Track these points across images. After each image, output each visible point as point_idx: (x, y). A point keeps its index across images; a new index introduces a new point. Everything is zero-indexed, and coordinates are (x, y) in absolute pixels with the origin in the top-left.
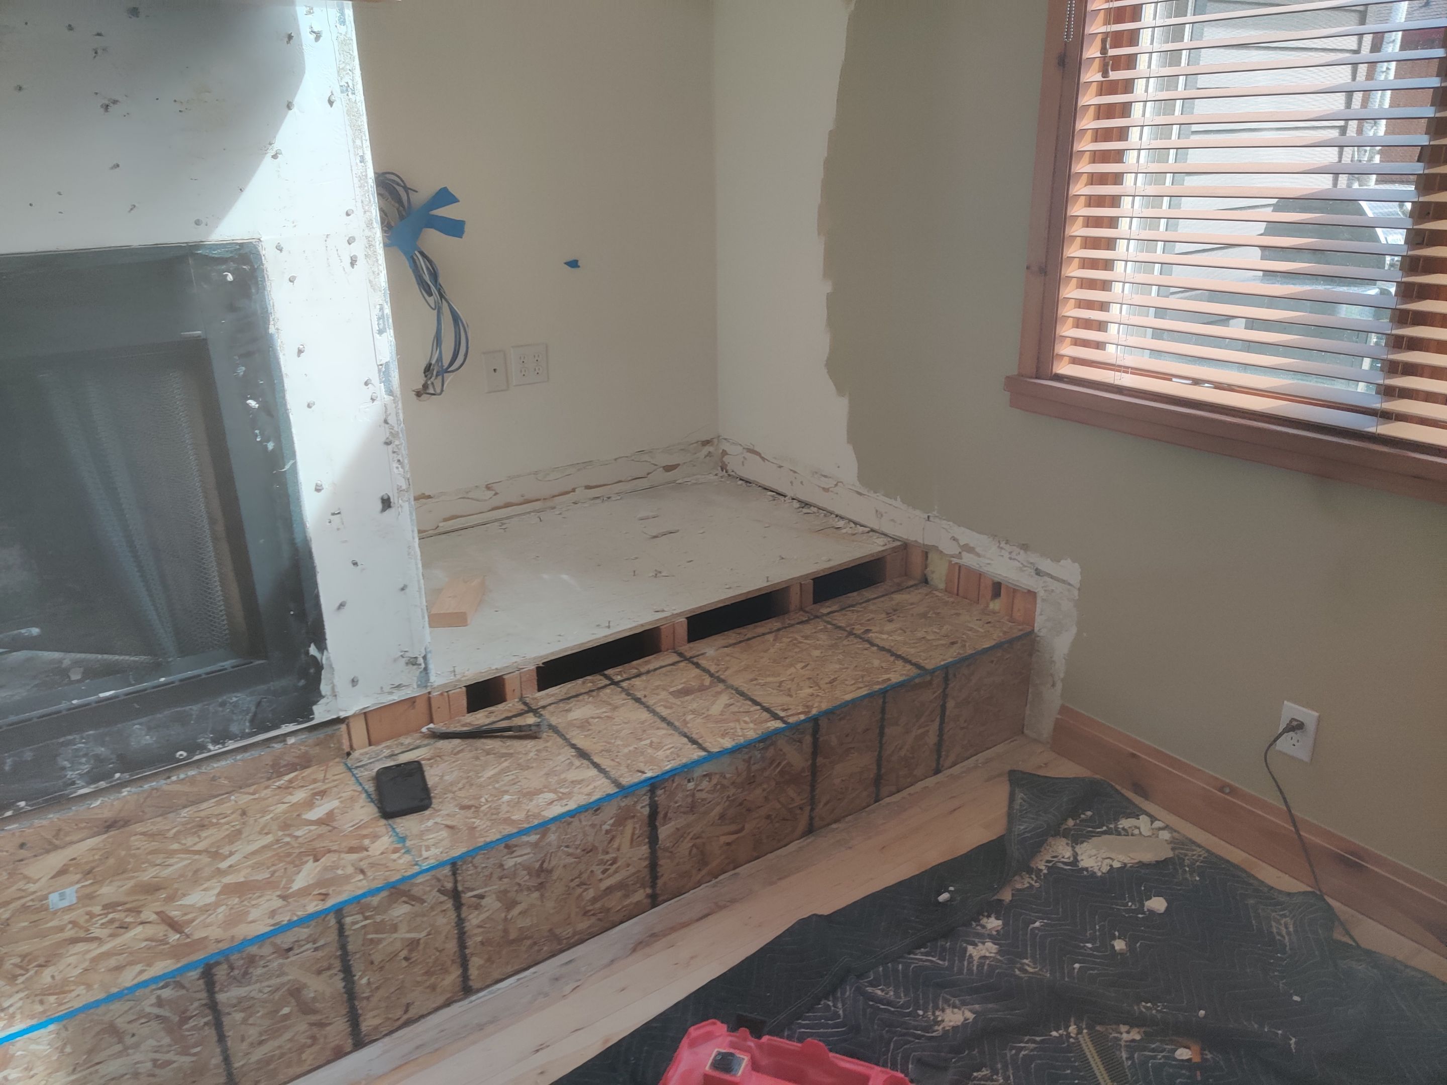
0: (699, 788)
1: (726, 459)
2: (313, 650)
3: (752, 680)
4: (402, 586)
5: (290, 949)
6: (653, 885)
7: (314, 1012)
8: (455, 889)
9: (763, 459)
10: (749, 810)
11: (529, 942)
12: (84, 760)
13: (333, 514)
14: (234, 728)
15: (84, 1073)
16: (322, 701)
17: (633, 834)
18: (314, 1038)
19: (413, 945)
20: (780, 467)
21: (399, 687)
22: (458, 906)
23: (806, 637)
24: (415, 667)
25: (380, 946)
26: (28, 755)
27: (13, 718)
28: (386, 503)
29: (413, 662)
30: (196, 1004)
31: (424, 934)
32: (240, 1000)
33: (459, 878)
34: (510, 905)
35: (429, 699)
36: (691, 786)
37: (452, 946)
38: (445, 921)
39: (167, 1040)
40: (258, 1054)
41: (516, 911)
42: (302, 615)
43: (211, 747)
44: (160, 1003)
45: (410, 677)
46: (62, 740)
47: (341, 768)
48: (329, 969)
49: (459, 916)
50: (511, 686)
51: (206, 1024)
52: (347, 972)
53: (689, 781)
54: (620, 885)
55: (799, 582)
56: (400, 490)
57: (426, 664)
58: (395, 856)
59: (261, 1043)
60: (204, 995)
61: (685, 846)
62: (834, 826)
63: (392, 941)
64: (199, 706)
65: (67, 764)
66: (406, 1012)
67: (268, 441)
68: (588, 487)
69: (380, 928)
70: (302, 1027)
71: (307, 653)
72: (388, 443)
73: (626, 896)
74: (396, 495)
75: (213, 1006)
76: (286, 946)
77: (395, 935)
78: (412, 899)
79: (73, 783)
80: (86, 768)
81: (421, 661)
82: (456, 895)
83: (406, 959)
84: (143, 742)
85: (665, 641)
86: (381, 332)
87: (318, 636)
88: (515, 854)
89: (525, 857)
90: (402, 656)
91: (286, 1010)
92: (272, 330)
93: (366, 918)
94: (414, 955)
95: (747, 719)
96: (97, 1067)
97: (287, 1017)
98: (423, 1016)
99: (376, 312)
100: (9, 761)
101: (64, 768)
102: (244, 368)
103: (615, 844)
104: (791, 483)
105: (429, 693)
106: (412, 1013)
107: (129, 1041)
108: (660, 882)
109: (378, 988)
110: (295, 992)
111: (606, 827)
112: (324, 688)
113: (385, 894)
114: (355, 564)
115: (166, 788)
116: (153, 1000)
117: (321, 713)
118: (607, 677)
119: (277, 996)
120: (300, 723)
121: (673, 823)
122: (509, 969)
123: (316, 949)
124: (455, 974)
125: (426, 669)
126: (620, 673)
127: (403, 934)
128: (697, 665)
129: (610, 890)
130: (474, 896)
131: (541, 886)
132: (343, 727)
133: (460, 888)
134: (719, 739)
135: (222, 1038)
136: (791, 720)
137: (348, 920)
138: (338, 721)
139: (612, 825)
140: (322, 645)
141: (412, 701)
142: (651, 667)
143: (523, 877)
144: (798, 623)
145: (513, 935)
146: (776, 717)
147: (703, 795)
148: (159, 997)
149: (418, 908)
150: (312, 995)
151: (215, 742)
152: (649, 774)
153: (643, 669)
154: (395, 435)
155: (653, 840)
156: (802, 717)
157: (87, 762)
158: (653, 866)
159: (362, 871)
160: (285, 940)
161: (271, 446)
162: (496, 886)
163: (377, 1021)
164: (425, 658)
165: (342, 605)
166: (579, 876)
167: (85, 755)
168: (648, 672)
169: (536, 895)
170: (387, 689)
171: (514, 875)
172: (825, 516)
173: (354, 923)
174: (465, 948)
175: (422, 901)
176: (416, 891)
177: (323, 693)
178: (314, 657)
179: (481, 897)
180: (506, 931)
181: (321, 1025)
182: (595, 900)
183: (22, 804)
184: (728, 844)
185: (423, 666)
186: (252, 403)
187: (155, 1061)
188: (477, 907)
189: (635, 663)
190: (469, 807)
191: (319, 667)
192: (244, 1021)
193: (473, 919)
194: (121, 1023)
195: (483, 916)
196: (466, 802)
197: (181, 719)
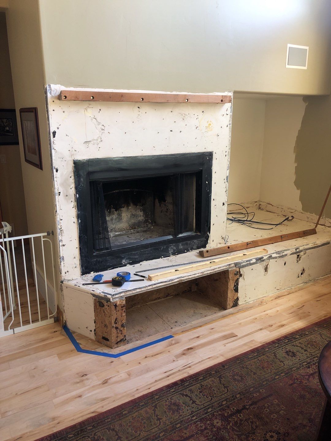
1: (260, 206)
2: (208, 233)
4: (223, 222)
9: (273, 206)
13: (215, 205)
14: (194, 247)
16: (208, 245)
21: (220, 243)
26: (165, 247)
28: (223, 204)
42: (207, 226)
45: (222, 241)
46: (170, 245)
64: (190, 242)
72: (226, 192)
74: (225, 203)
79: (170, 254)
80: (172, 251)
81: (224, 238)
84: (181, 248)
87: (209, 230)
90: (221, 236)
92: (212, 168)
99: (228, 166)
100: (162, 248)
101: (169, 251)
102: (207, 176)
112: (209, 241)
114: (217, 216)
117: (207, 247)
120: (204, 248)
125: (225, 240)
151: (191, 250)
154: (227, 190)
161: (208, 191)
165: (214, 224)
167: (173, 249)
170: (218, 243)
178: (208, 235)
183: (163, 257)
186: (207, 182)
191: (208, 237)
197: (187, 244)
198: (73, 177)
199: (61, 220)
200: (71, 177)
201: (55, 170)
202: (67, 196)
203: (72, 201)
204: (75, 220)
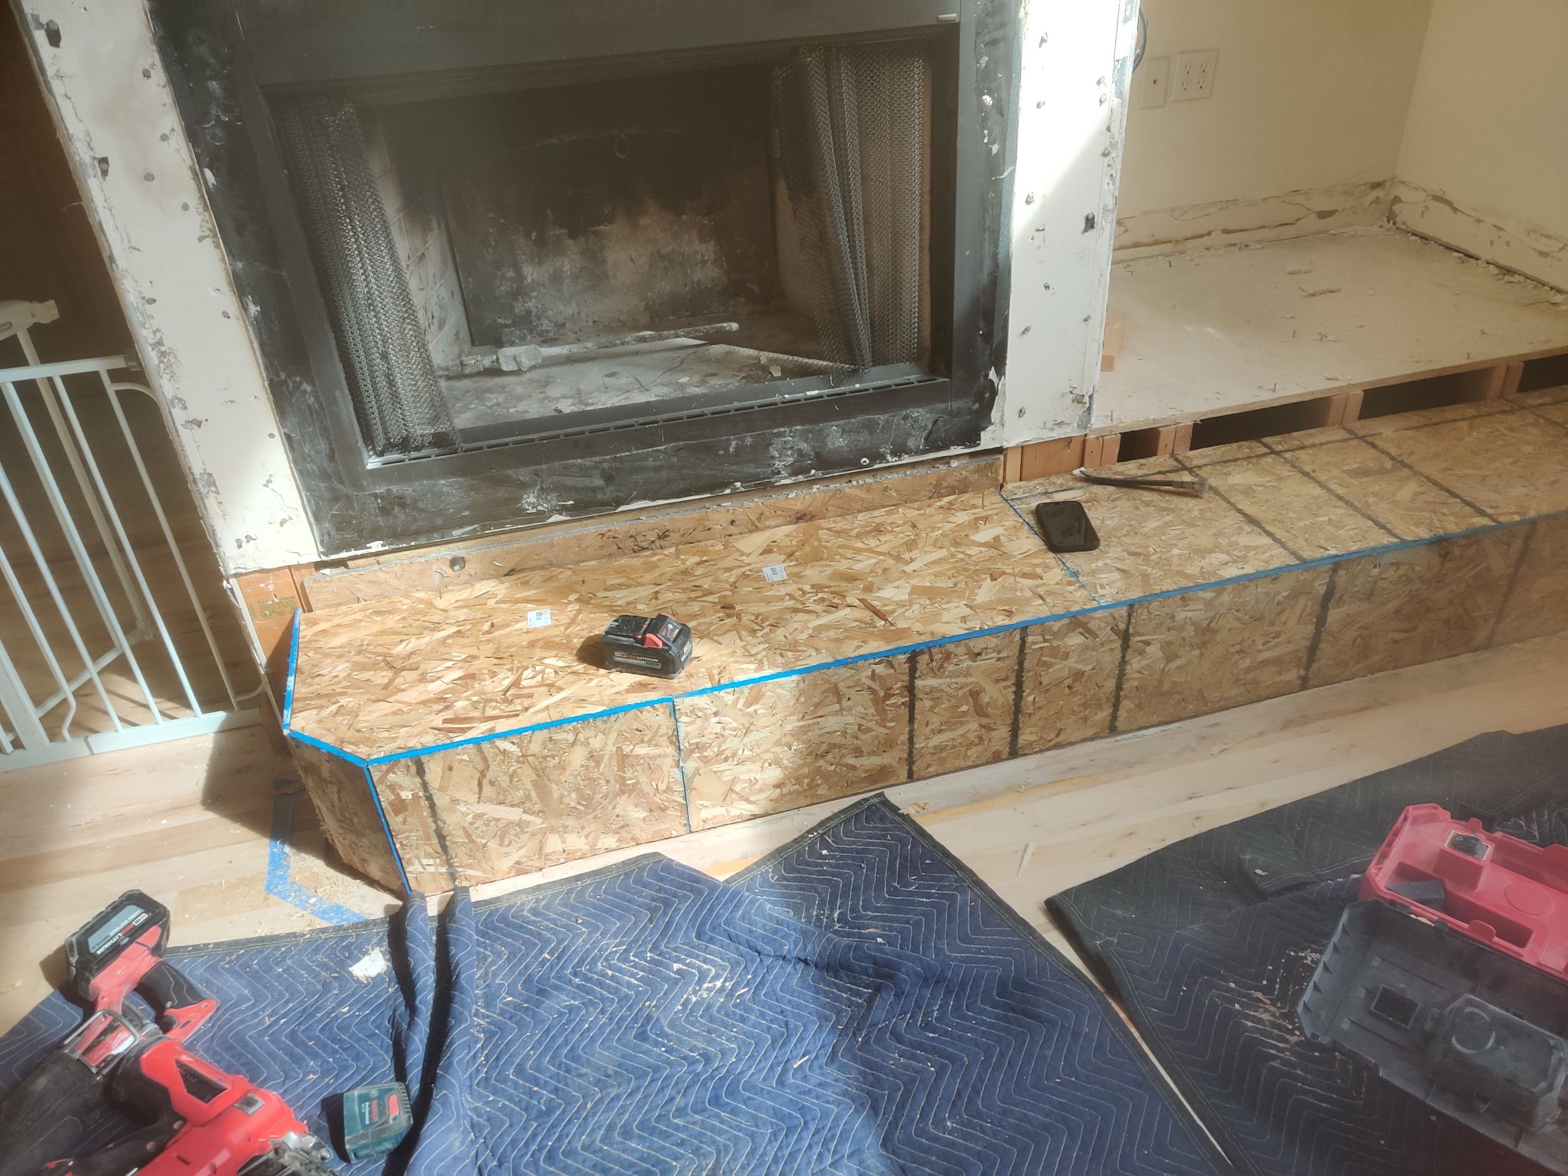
0: (1383, 576)
1: (1396, 208)
2: (992, 375)
3: (1446, 470)
4: (1085, 316)
5: (979, 654)
6: (1307, 669)
7: (986, 716)
8: (1127, 630)
9: (1455, 210)
10: (1428, 610)
11: (1178, 697)
12: (790, 452)
13: (1038, 230)
14: (911, 443)
15: (810, 722)
16: (990, 428)
17: (1303, 611)
18: (980, 738)
19: (1078, 675)
20: (1479, 221)
21: (1061, 424)
22: (1125, 647)
23: (1512, 430)
24: (1080, 405)
25: (1051, 670)
26: (749, 441)
27: (736, 404)
28: (1090, 223)
29: (1079, 400)
30: (899, 684)
31: (1090, 667)
32: (933, 689)
33: (1133, 621)
34: (1170, 657)
35: (1084, 442)
36: (1375, 572)
37: (1110, 684)
38: (1109, 658)
39: (872, 711)
40: (936, 741)
41: (1174, 665)
42: (988, 337)
43: (889, 458)
44: (873, 676)
45: (1073, 414)
46: (776, 431)
47: (999, 499)
48: (1005, 680)
49: (1123, 657)
50: (1165, 440)
51: (903, 703)
52: (1019, 685)
53: (1375, 567)
54: (1278, 661)
55: (1507, 363)
56: (1105, 210)
57: (1090, 404)
58: (1071, 588)
59: (940, 731)
60: (906, 678)
61: (1351, 634)
62: (1517, 645)
63: (1060, 669)
64: (886, 416)
65: (776, 454)
66: (1057, 736)
67: (993, 143)
68: (1226, 231)
69: (1054, 652)
70: (973, 726)
71: (987, 375)
72: (1105, 155)
73: (1279, 673)
74: (1101, 215)
75: (910, 689)
76: (976, 651)
77: (1065, 663)
78: (1088, 632)
79: (779, 473)
80: (791, 460)
81: (1087, 399)
82: (1125, 637)
83: (1069, 687)
84: (837, 444)
85: (1333, 414)
86: (1126, 20)
87: (999, 361)
88: (1188, 608)
89: (1197, 613)
90: (1071, 392)
91: (964, 708)
92: (1021, 14)
93: (1045, 641)
94: (1077, 686)
95: (1445, 511)
96: (820, 719)
97: (964, 714)
98: (1070, 744)
100: (734, 443)
101: (773, 458)
102: (987, 59)
103: (1283, 618)
104: (1492, 243)
105: (1086, 435)
106: (1061, 738)
107: (845, 703)
108: (1315, 666)
109: (1040, 708)
110: (975, 694)
111: (1279, 598)
112: (995, 415)
113: (1066, 621)
114: (1047, 287)
115: (848, 491)
116: (869, 673)
117: (987, 440)
118: (1265, 445)
119: (961, 693)
120: (970, 447)
121: (1346, 607)
122: (1155, 719)
123: (999, 659)
124: (1106, 712)
125: (1089, 409)
126: (1280, 443)
127: (1072, 662)
128: (1373, 446)
129: (1265, 663)
130: (1141, 642)
131: (1204, 645)
132: (1002, 457)
133: (1131, 631)
134: (1413, 528)
135: (912, 719)
136: (1502, 519)
137: (1030, 639)
138: (1000, 450)
139: (1286, 598)
140: (1000, 373)
141: (1068, 441)
142: (1317, 440)
143: (1190, 631)
144: (1500, 413)
145: (1166, 687)
146: (1482, 513)
147: (1384, 584)
148: (873, 672)
149: (1090, 642)
150: (987, 700)
151: (894, 453)
152: (1333, 552)
153: (1307, 442)
154: (1113, 145)
155: (1321, 622)
156: (1517, 518)
157: (792, 455)
158: (1313, 649)
159: (1041, 597)
160: (976, 644)
161: (995, 149)
162: (1164, 636)
163: (1033, 738)
164: (1091, 397)
165: (1026, 330)
166: (1240, 643)
167: (791, 448)
168: (1313, 446)
169: (1196, 652)
170: (1049, 425)
171: (1182, 628)
172: (1535, 287)
173: (1035, 643)
174: (1122, 689)
175: (1094, 635)
176: (1093, 625)
177: (993, 420)
178: (991, 381)
179: (1147, 643)
180: (1160, 681)
181: (989, 728)
182: (1248, 670)
183: (738, 484)
184: (1395, 642)
185: (1088, 405)
186: (987, 99)
187: (860, 726)
188: (1141, 653)
189: (1295, 434)
190: (1138, 554)
191: (994, 392)
192: (932, 708)
193: (1135, 663)
194: (841, 686)
195: (1144, 663)
196: (1133, 549)
197: (870, 427)
198: (159, 76)
199: (152, 301)
200: (147, 75)
201: (40, 37)
202: (149, 177)
203: (185, 207)
204: (229, 301)
